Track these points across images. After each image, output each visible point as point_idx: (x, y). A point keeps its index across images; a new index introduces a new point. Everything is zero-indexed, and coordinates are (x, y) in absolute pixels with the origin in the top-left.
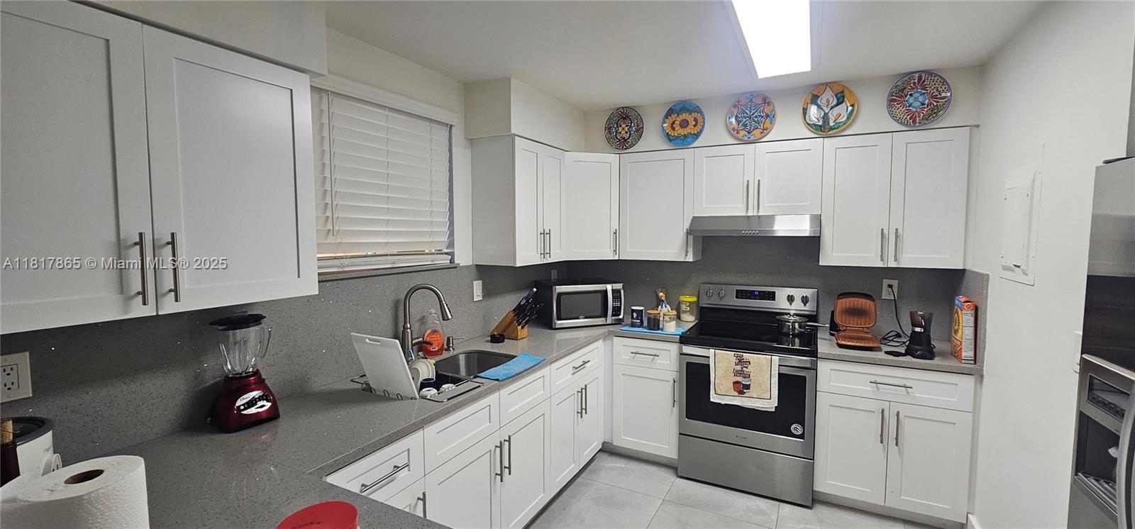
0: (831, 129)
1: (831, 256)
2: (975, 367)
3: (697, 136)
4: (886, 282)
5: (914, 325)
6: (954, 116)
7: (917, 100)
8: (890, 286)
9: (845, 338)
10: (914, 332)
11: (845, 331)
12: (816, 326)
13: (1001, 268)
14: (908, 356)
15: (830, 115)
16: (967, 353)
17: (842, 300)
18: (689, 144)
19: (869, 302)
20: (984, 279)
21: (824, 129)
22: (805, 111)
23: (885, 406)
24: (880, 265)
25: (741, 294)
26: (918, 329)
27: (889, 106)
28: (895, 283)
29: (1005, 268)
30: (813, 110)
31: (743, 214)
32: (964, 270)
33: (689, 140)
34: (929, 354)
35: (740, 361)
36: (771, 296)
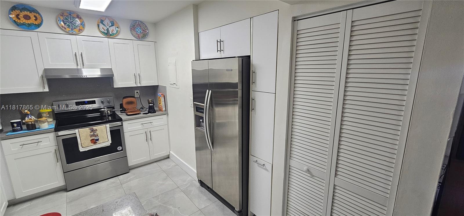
0: (111, 35)
1: (118, 83)
2: (166, 113)
3: (39, 26)
4: (136, 91)
5: (149, 104)
6: (149, 38)
7: (139, 30)
8: (137, 92)
9: (129, 112)
10: (149, 106)
11: (128, 110)
12: (114, 111)
13: (170, 84)
14: (149, 114)
15: (109, 29)
16: (164, 109)
17: (124, 100)
18: (34, 29)
19: (134, 99)
20: (165, 87)
21: (107, 34)
22: (98, 26)
23: (146, 130)
24: (135, 86)
25: (77, 104)
26: (150, 105)
27: (131, 31)
28: (138, 91)
29: (171, 84)
30: (101, 26)
32: (158, 86)
33: (33, 27)
34: (155, 112)
35: (92, 130)
36: (94, 102)
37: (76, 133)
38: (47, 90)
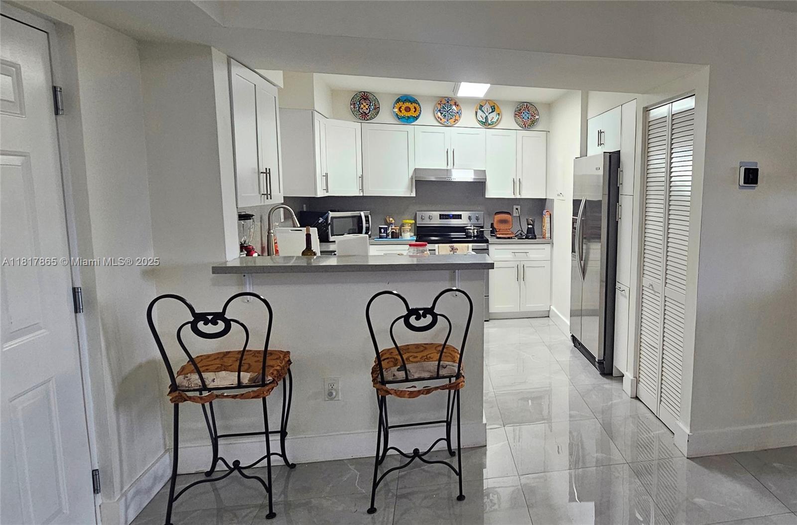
0: (489, 125)
1: (493, 192)
2: (550, 241)
3: (416, 118)
4: (515, 207)
5: (528, 225)
6: (539, 127)
7: (525, 116)
8: (517, 209)
9: (500, 234)
10: (528, 227)
11: (499, 231)
12: (483, 231)
14: (526, 239)
15: (488, 117)
16: (548, 235)
17: (497, 217)
18: (411, 123)
19: (509, 216)
20: (552, 200)
21: (485, 124)
22: (476, 113)
23: (518, 263)
24: (513, 197)
25: (442, 216)
26: (530, 226)
27: (515, 117)
28: (519, 207)
29: (558, 195)
30: (480, 113)
31: (446, 168)
32: (546, 199)
33: (412, 120)
34: (534, 237)
35: (453, 249)
36: (459, 217)
37: (435, 250)
38: (414, 195)
